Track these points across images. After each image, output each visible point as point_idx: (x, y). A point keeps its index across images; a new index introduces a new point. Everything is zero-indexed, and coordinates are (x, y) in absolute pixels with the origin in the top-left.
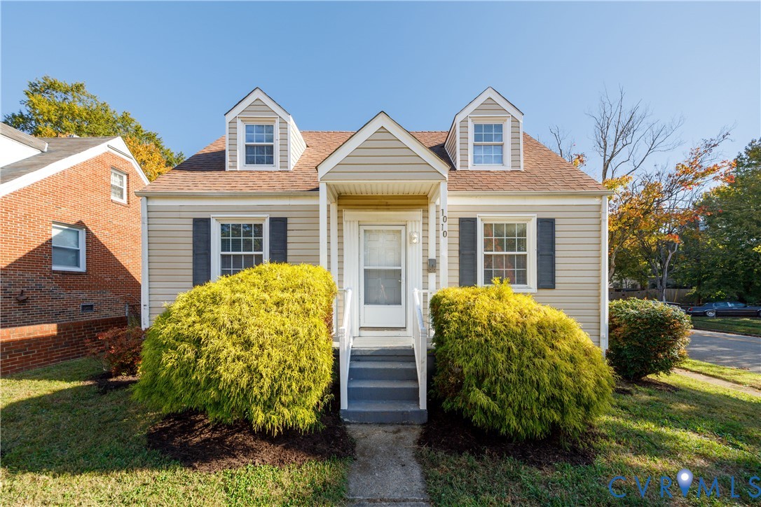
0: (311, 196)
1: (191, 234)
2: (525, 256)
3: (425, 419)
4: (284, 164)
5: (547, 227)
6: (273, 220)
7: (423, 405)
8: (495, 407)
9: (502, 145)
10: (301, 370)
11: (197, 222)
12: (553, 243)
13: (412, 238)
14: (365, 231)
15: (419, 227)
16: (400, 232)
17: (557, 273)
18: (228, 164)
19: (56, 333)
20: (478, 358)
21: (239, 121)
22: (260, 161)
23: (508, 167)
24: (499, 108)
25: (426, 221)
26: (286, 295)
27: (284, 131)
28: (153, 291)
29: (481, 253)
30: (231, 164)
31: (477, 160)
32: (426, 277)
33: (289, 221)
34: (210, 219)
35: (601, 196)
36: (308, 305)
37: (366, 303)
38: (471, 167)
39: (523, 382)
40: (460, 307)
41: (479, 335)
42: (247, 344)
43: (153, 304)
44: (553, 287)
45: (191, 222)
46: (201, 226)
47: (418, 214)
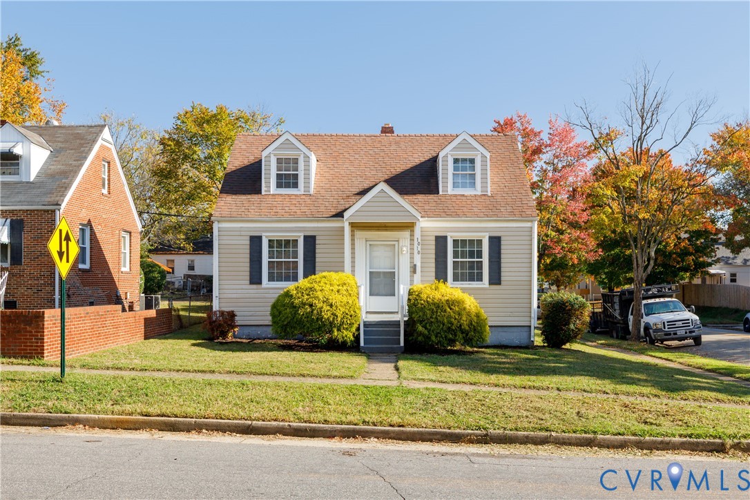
0: (333, 221)
1: (248, 246)
2: (482, 261)
3: (403, 349)
4: (307, 189)
5: (495, 242)
6: (306, 237)
7: (402, 344)
8: (426, 332)
9: (475, 174)
10: (351, 316)
11: (252, 238)
12: (499, 253)
13: (402, 251)
14: (370, 245)
15: (408, 242)
16: (394, 245)
17: (502, 274)
18: (264, 189)
19: (155, 316)
20: (421, 314)
21: (272, 156)
22: (288, 186)
23: (478, 191)
24: (471, 146)
25: (412, 238)
26: (340, 288)
27: (307, 163)
28: (222, 287)
29: (450, 260)
30: (266, 189)
31: (455, 185)
32: (412, 277)
33: (317, 238)
34: (261, 236)
35: (532, 221)
36: (350, 292)
37: (370, 295)
38: (451, 191)
39: (437, 322)
40: (417, 293)
41: (422, 304)
42: (331, 306)
43: (222, 296)
44: (500, 284)
45: (248, 238)
46: (256, 241)
47: (407, 234)
